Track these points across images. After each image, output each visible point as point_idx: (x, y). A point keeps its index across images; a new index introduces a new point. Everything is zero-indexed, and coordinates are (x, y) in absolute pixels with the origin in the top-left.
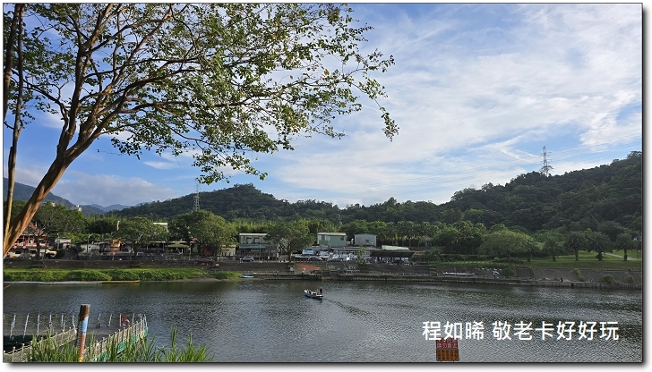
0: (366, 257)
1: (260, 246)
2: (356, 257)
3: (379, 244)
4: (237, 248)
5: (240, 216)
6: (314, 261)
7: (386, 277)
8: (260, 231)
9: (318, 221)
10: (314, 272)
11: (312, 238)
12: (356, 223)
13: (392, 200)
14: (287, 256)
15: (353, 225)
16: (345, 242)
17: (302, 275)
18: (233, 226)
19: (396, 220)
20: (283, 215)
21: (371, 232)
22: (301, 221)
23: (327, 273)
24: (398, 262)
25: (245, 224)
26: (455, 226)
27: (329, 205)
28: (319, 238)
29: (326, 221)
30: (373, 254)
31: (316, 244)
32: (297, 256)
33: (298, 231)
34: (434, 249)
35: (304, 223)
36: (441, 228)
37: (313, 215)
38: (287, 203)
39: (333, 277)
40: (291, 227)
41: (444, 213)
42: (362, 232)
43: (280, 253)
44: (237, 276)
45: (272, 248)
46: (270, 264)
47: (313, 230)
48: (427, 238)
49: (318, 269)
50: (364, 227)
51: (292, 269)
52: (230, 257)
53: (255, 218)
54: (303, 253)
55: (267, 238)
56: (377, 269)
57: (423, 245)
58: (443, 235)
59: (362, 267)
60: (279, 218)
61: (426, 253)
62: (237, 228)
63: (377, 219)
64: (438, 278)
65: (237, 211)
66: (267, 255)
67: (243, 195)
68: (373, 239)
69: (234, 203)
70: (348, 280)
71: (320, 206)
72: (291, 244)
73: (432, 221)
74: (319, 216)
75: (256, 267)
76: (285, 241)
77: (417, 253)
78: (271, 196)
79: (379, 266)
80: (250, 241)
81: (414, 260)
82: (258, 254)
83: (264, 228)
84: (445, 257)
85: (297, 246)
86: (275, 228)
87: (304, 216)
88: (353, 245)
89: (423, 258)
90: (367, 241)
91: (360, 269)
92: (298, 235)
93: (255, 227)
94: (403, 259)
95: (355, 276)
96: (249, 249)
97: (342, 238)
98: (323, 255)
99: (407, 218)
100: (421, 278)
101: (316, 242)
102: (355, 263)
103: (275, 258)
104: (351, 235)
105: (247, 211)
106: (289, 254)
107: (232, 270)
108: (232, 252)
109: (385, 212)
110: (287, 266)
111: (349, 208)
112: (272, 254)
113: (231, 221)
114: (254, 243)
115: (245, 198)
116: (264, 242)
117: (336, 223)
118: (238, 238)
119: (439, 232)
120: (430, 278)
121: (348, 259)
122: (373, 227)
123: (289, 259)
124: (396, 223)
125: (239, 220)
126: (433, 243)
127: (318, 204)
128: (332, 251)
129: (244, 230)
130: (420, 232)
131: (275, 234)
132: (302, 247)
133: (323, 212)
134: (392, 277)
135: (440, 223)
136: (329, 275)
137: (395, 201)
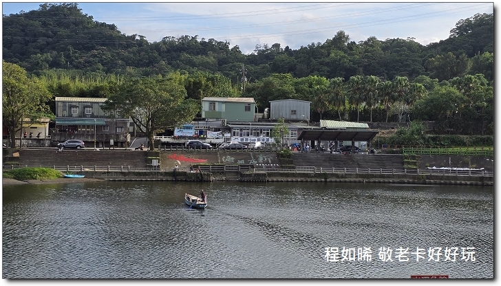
0: (291, 139)
1: (96, 122)
2: (272, 140)
3: (315, 117)
4: (52, 125)
5: (54, 64)
6: (195, 147)
7: (325, 175)
8: (95, 93)
9: (202, 76)
10: (196, 167)
11: (192, 106)
12: (274, 80)
13: (340, 37)
14: (145, 139)
15: (268, 84)
16: (253, 114)
17: (174, 174)
18: (42, 83)
19: (348, 73)
20: (137, 65)
21: (301, 95)
22: (171, 75)
23: (219, 170)
24: (347, 149)
25: (65, 81)
26: (454, 83)
27: (223, 47)
28: (206, 107)
29: (218, 75)
30: (304, 135)
31: (198, 118)
32: (164, 139)
33: (166, 95)
34: (414, 125)
35: (177, 78)
36: (429, 87)
37: (194, 65)
38: (142, 43)
39: (231, 177)
40: (151, 86)
41: (436, 60)
42: (284, 96)
43: (132, 134)
44: (54, 174)
45: (116, 125)
46: (114, 153)
47: (194, 91)
48: (402, 107)
49: (203, 162)
50: (288, 87)
51: (155, 163)
52: (38, 140)
53: (83, 68)
54: (177, 133)
55: (107, 107)
56: (310, 163)
57: (394, 118)
58: (432, 101)
59: (284, 159)
60: (130, 70)
61: (400, 133)
62: (50, 88)
63: (311, 72)
64: (419, 178)
65: (48, 56)
66: (109, 137)
67: (60, 24)
68: (304, 108)
69: (41, 41)
70: (258, 181)
71: (207, 47)
72: (153, 118)
73: (412, 74)
74: (205, 66)
75: (90, 158)
76: (141, 113)
77: (383, 133)
78: (113, 27)
79: (313, 156)
80: (76, 112)
81: (378, 145)
82: (92, 136)
83: (101, 88)
84: (434, 139)
85: (163, 121)
86: (122, 88)
87: (176, 67)
88: (268, 119)
89: (393, 143)
90: (294, 112)
91: (280, 162)
92: (165, 102)
93: (83, 84)
94: (357, 144)
95: (270, 175)
96: (75, 127)
97: (248, 108)
98: (212, 137)
99: (368, 70)
100: (389, 177)
101: (199, 115)
102: (270, 151)
103: (122, 144)
104: (263, 104)
105: (68, 57)
106: (149, 135)
107: (44, 164)
108: (43, 131)
109: (327, 60)
110: (146, 158)
111: (261, 53)
112: (117, 136)
113: (38, 75)
114: (83, 115)
115: (62, 31)
116: (102, 113)
117: (234, 81)
118: (53, 106)
119: (425, 95)
120: (404, 176)
121: (258, 144)
122: (306, 87)
123: (149, 144)
124: (347, 79)
125: (52, 72)
126: (412, 116)
127: (203, 43)
128: (229, 130)
129: (63, 91)
130: (389, 94)
131: (122, 99)
132: (173, 123)
133: (211, 59)
134: (337, 176)
135: (428, 79)
136: (223, 173)
137: (347, 38)
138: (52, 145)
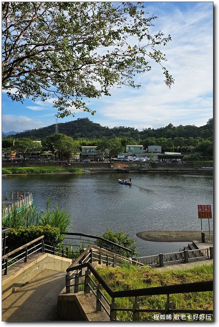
0: (155, 158)
1: (94, 154)
2: (149, 159)
3: (163, 151)
4: (80, 155)
5: (81, 136)
6: (124, 161)
7: (167, 170)
8: (93, 145)
9: (126, 139)
10: (125, 168)
11: (123, 148)
12: (149, 139)
13: (170, 125)
14: (109, 159)
15: (147, 141)
16: (143, 150)
17: (118, 170)
18: (78, 142)
19: (173, 136)
20: (106, 135)
21: (158, 144)
22: (116, 138)
23: (132, 169)
24: (174, 161)
25: (84, 141)
26: (209, 139)
27: (133, 129)
28: (127, 148)
29: (131, 138)
30: (160, 157)
31: (125, 152)
32: (114, 159)
33: (115, 145)
34: (196, 153)
35: (118, 139)
36: (201, 141)
37: (123, 135)
38: (108, 129)
39: (136, 171)
40: (110, 142)
41: (203, 132)
42: (152, 144)
43: (105, 157)
44: (81, 171)
45: (100, 155)
46: (99, 164)
47: (124, 143)
48: (192, 147)
49: (127, 166)
50: (154, 142)
51: (112, 166)
52: (76, 160)
53: (90, 137)
54: (118, 157)
55: (97, 149)
56: (162, 166)
57: (189, 151)
58: (202, 145)
59: (153, 165)
60: (104, 137)
61: (192, 156)
62: (80, 144)
63: (161, 137)
64: (199, 171)
65: (80, 134)
66: (97, 158)
67: (83, 124)
68: (159, 148)
69: (77, 129)
70: (145, 172)
71: (128, 129)
72: (111, 152)
73: (195, 137)
74: (127, 135)
75: (92, 165)
76: (107, 151)
77: (186, 156)
78: (99, 124)
79: (163, 164)
80: (88, 151)
81: (184, 160)
82: (93, 158)
83: (95, 143)
84: (203, 158)
85: (114, 153)
86: (101, 143)
87: (118, 136)
88: (147, 152)
89: (189, 159)
90: (156, 150)
91: (152, 166)
92: (115, 147)
93: (89, 142)
94: (177, 160)
95: (149, 170)
96: (87, 156)
97: (141, 148)
98: (130, 158)
99: (180, 136)
100: (189, 171)
101: (125, 151)
102: (148, 162)
103: (102, 160)
104: (146, 147)
105: (85, 134)
106: (110, 157)
107: (78, 167)
108: (78, 157)
109: (166, 133)
110: (109, 165)
111: (145, 131)
112: (100, 158)
113: (77, 140)
114: (90, 152)
115: (84, 126)
116: (95, 151)
117: (137, 140)
118: (81, 149)
119: (199, 143)
120: (194, 170)
121: (144, 160)
122: (159, 141)
123: (110, 161)
124: (173, 138)
125: (81, 139)
126: (196, 150)
127: (126, 128)
128: (135, 155)
129: (84, 144)
130: (188, 143)
131: (101, 147)
132: (117, 154)
133: (129, 133)
134: (171, 170)
135: (200, 138)
136: (133, 170)
137: (173, 125)
138: (81, 161)
